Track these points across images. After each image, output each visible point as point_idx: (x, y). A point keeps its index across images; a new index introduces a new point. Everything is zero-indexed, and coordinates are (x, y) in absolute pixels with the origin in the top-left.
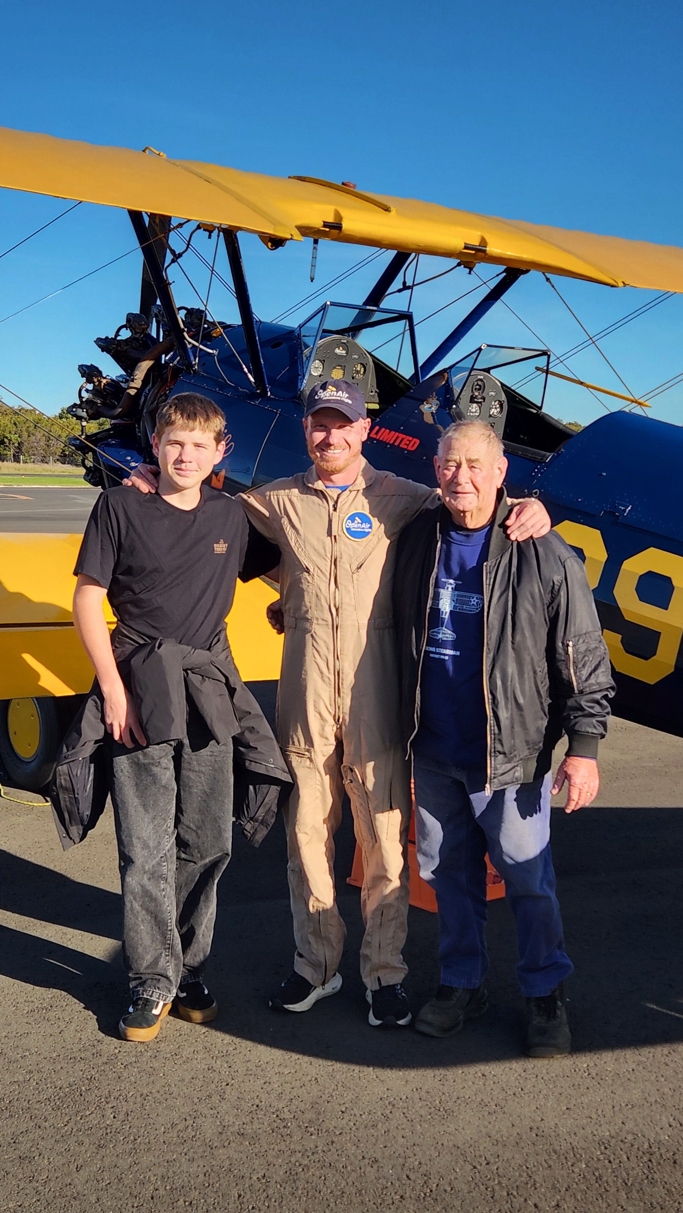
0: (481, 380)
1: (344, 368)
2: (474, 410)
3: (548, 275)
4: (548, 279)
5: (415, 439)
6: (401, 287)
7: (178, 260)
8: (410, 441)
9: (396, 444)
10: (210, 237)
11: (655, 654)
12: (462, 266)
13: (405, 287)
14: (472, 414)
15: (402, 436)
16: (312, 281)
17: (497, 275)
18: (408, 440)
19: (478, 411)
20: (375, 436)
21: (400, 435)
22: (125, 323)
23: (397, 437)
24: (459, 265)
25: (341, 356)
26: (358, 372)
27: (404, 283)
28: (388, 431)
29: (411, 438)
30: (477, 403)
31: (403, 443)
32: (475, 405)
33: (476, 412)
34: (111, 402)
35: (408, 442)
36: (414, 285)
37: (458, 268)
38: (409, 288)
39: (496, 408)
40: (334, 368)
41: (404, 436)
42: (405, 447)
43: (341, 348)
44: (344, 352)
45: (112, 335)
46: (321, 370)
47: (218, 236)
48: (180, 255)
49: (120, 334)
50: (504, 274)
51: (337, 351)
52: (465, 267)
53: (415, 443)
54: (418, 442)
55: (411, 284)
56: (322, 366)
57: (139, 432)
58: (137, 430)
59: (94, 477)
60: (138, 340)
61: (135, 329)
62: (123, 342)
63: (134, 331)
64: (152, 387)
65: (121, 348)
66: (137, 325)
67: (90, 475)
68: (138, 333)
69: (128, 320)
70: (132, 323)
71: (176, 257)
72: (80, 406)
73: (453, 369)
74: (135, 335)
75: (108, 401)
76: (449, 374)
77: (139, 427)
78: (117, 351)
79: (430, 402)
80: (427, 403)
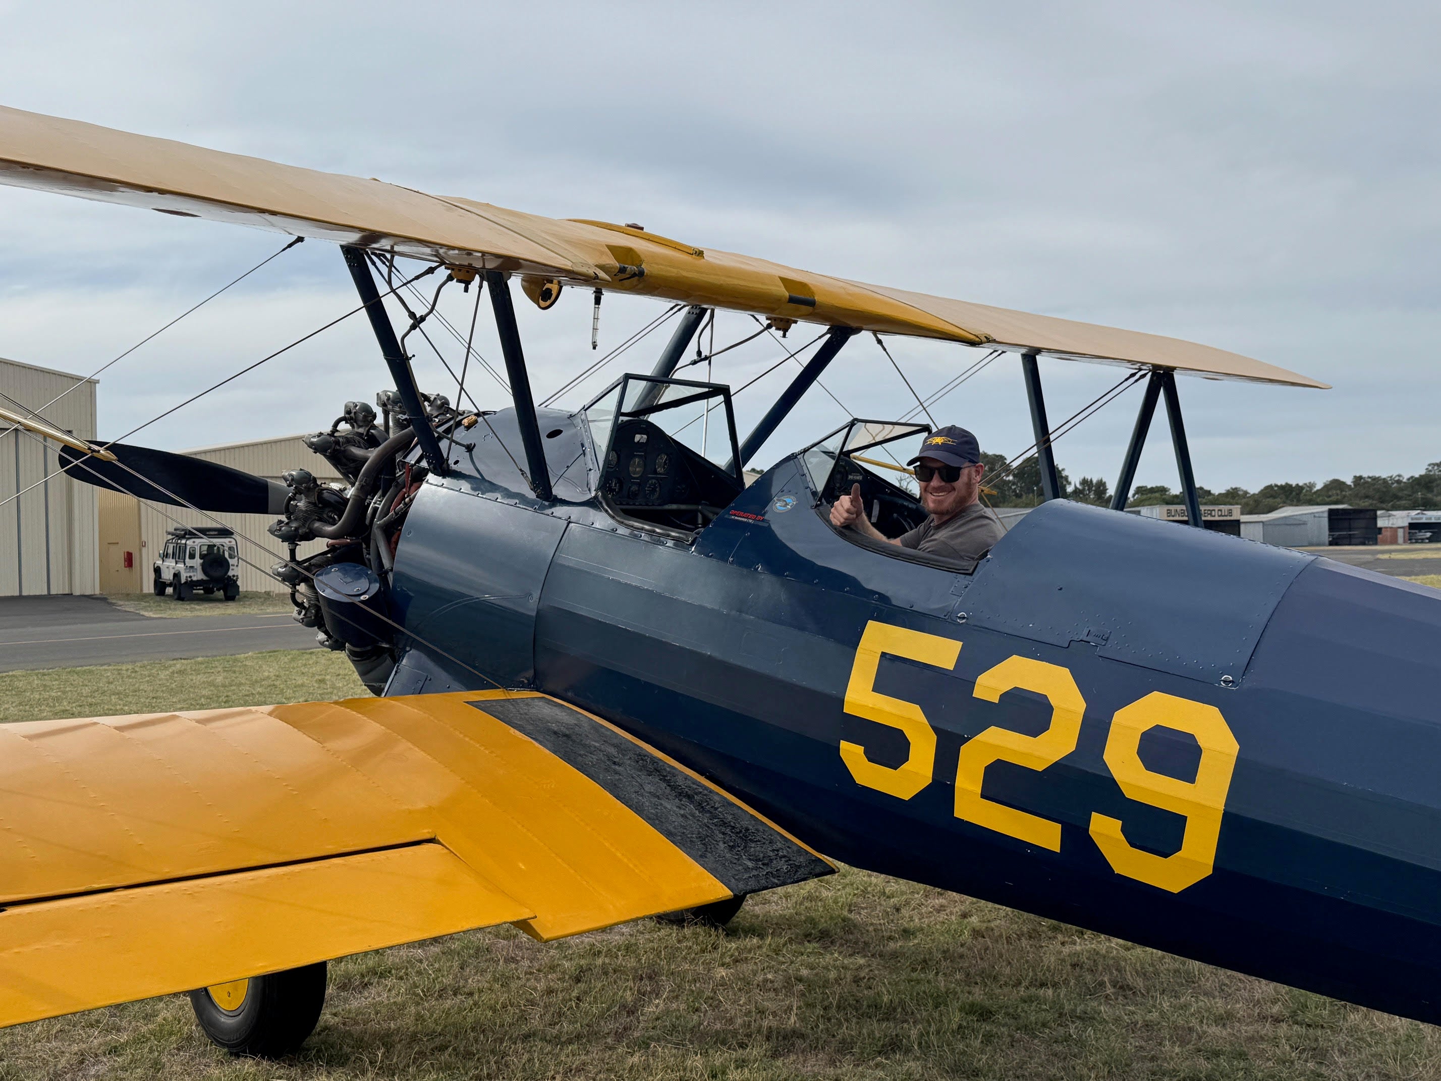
1: (644, 460)
3: (878, 335)
4: (880, 342)
6: (695, 357)
7: (420, 325)
10: (466, 290)
11: (1180, 849)
12: (774, 328)
13: (701, 358)
16: (594, 348)
17: (820, 337)
22: (343, 415)
24: (769, 326)
25: (641, 444)
27: (699, 353)
34: (331, 517)
36: (711, 355)
37: (768, 330)
38: (706, 358)
43: (642, 434)
44: (646, 438)
45: (327, 430)
47: (481, 287)
48: (423, 319)
49: (338, 428)
50: (829, 336)
51: (637, 438)
52: (776, 329)
55: (708, 354)
56: (616, 456)
57: (369, 554)
58: (365, 551)
59: (308, 615)
60: (360, 435)
61: (356, 422)
62: (341, 440)
63: (355, 424)
64: (383, 495)
65: (338, 448)
66: (361, 416)
67: (303, 612)
68: (359, 427)
69: (348, 412)
70: (352, 415)
71: (417, 322)
72: (287, 524)
73: (806, 453)
74: (356, 430)
75: (325, 516)
76: (802, 461)
77: (368, 547)
78: (334, 450)
79: (782, 498)
80: (779, 500)
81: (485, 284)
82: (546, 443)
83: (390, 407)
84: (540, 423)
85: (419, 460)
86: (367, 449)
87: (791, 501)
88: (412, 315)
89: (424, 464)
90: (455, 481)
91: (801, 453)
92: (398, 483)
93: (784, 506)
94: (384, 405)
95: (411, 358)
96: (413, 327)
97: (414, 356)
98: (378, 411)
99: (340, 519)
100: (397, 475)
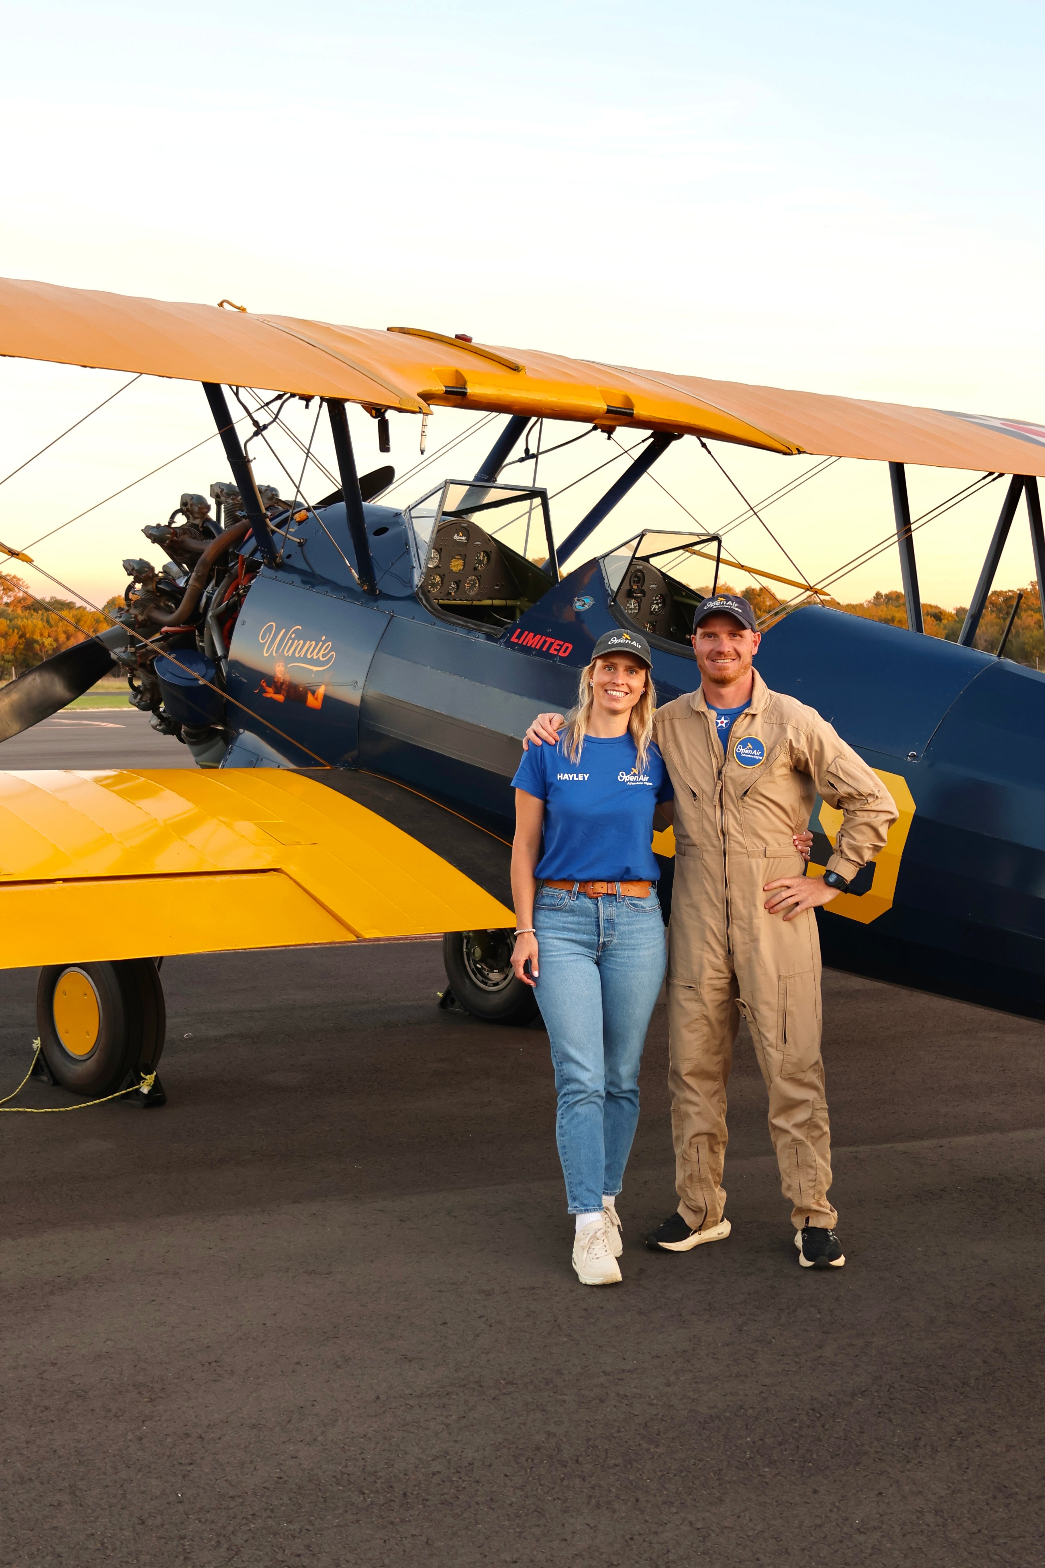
0: (640, 571)
1: (464, 558)
2: (632, 607)
3: (704, 440)
4: (704, 445)
5: (567, 644)
6: (523, 455)
7: (263, 433)
8: (561, 646)
9: (544, 649)
10: (307, 407)
11: (870, 889)
12: (599, 430)
13: (528, 455)
14: (630, 611)
15: (549, 640)
16: (422, 453)
17: (643, 441)
18: (558, 645)
19: (637, 608)
20: (516, 641)
21: (547, 639)
22: (179, 507)
23: (545, 642)
24: (595, 428)
25: (460, 544)
26: (480, 562)
27: (527, 451)
28: (532, 634)
29: (562, 643)
30: (635, 598)
31: (553, 648)
32: (633, 601)
33: (635, 609)
34: (168, 606)
35: (558, 648)
36: (539, 453)
37: (594, 432)
38: (534, 456)
39: (657, 604)
40: (453, 558)
41: (553, 640)
42: (556, 653)
43: (461, 534)
44: (464, 538)
45: (164, 522)
46: (437, 561)
48: (265, 427)
49: (174, 520)
50: (652, 440)
51: (456, 537)
52: (602, 431)
53: (567, 648)
54: (571, 646)
55: (535, 452)
56: (438, 556)
57: (202, 641)
58: (198, 639)
59: (144, 699)
60: (195, 526)
61: (192, 514)
62: (178, 531)
63: (191, 516)
64: (217, 584)
65: (175, 538)
66: (196, 509)
67: (139, 697)
68: (195, 518)
69: (184, 504)
70: (189, 506)
71: (260, 429)
72: (128, 611)
73: (606, 558)
74: (192, 521)
75: (162, 604)
76: (602, 565)
77: (202, 634)
78: (172, 541)
79: (581, 598)
80: (578, 600)
81: (325, 405)
82: (372, 539)
83: (223, 499)
84: (368, 520)
85: (253, 553)
86: (202, 540)
87: (589, 601)
88: (256, 423)
89: (258, 557)
90: (287, 574)
91: (602, 557)
92: (231, 573)
93: (583, 606)
94: (217, 497)
95: (252, 461)
96: (256, 434)
97: (255, 458)
98: (211, 502)
99: (177, 607)
100: (230, 565)
